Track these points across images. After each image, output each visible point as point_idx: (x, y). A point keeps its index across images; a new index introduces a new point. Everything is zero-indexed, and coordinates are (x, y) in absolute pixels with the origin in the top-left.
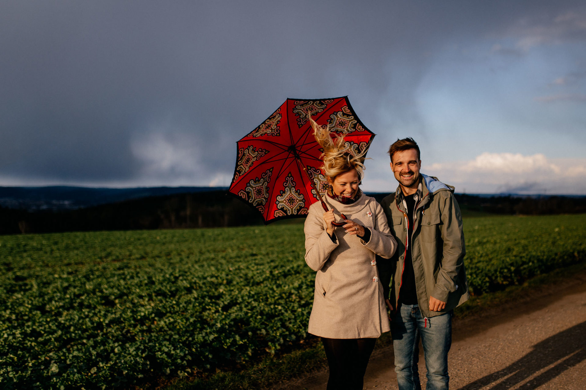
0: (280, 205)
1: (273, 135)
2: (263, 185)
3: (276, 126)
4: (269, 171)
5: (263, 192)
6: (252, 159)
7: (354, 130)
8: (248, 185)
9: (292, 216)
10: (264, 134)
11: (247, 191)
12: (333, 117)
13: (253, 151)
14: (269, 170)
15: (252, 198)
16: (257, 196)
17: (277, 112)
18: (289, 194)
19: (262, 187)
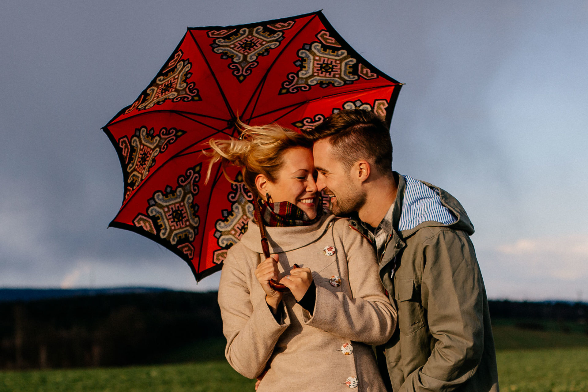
0: (224, 239)
1: (186, 100)
2: (183, 200)
3: (186, 82)
4: (192, 171)
5: (185, 215)
6: (150, 154)
8: (152, 202)
10: (163, 101)
11: (151, 215)
12: (304, 55)
13: (150, 138)
15: (166, 229)
16: (175, 224)
17: (176, 60)
18: (242, 217)
19: (182, 204)
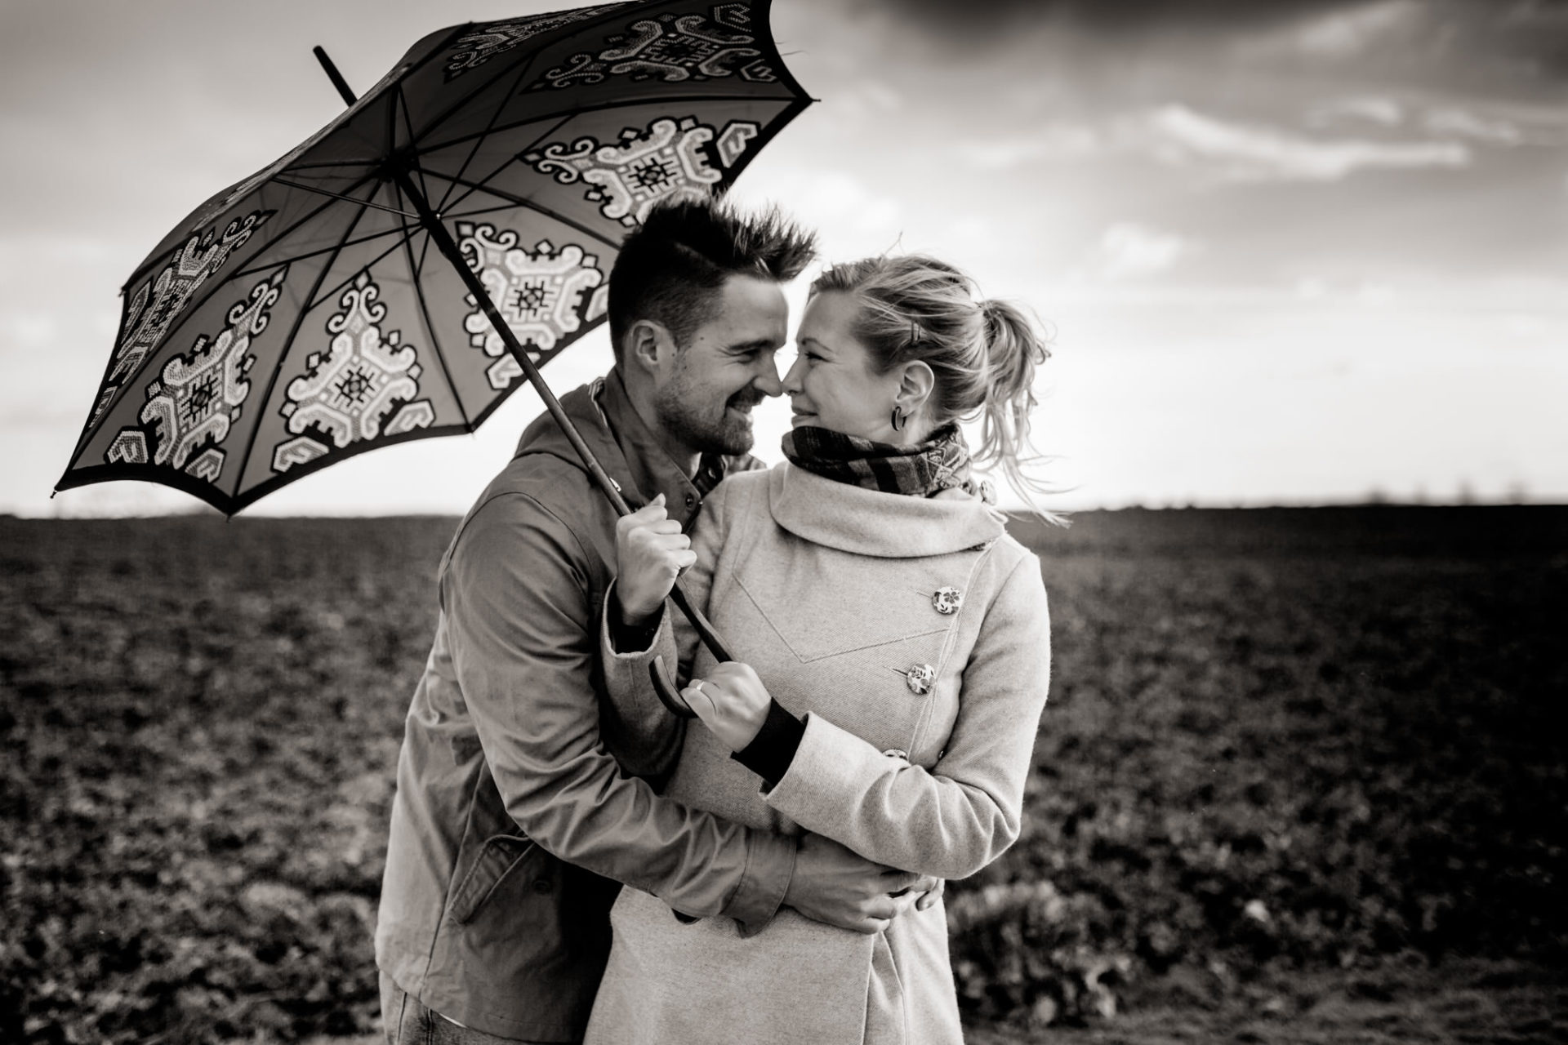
6: (627, 166)
7: (145, 419)
13: (606, 192)
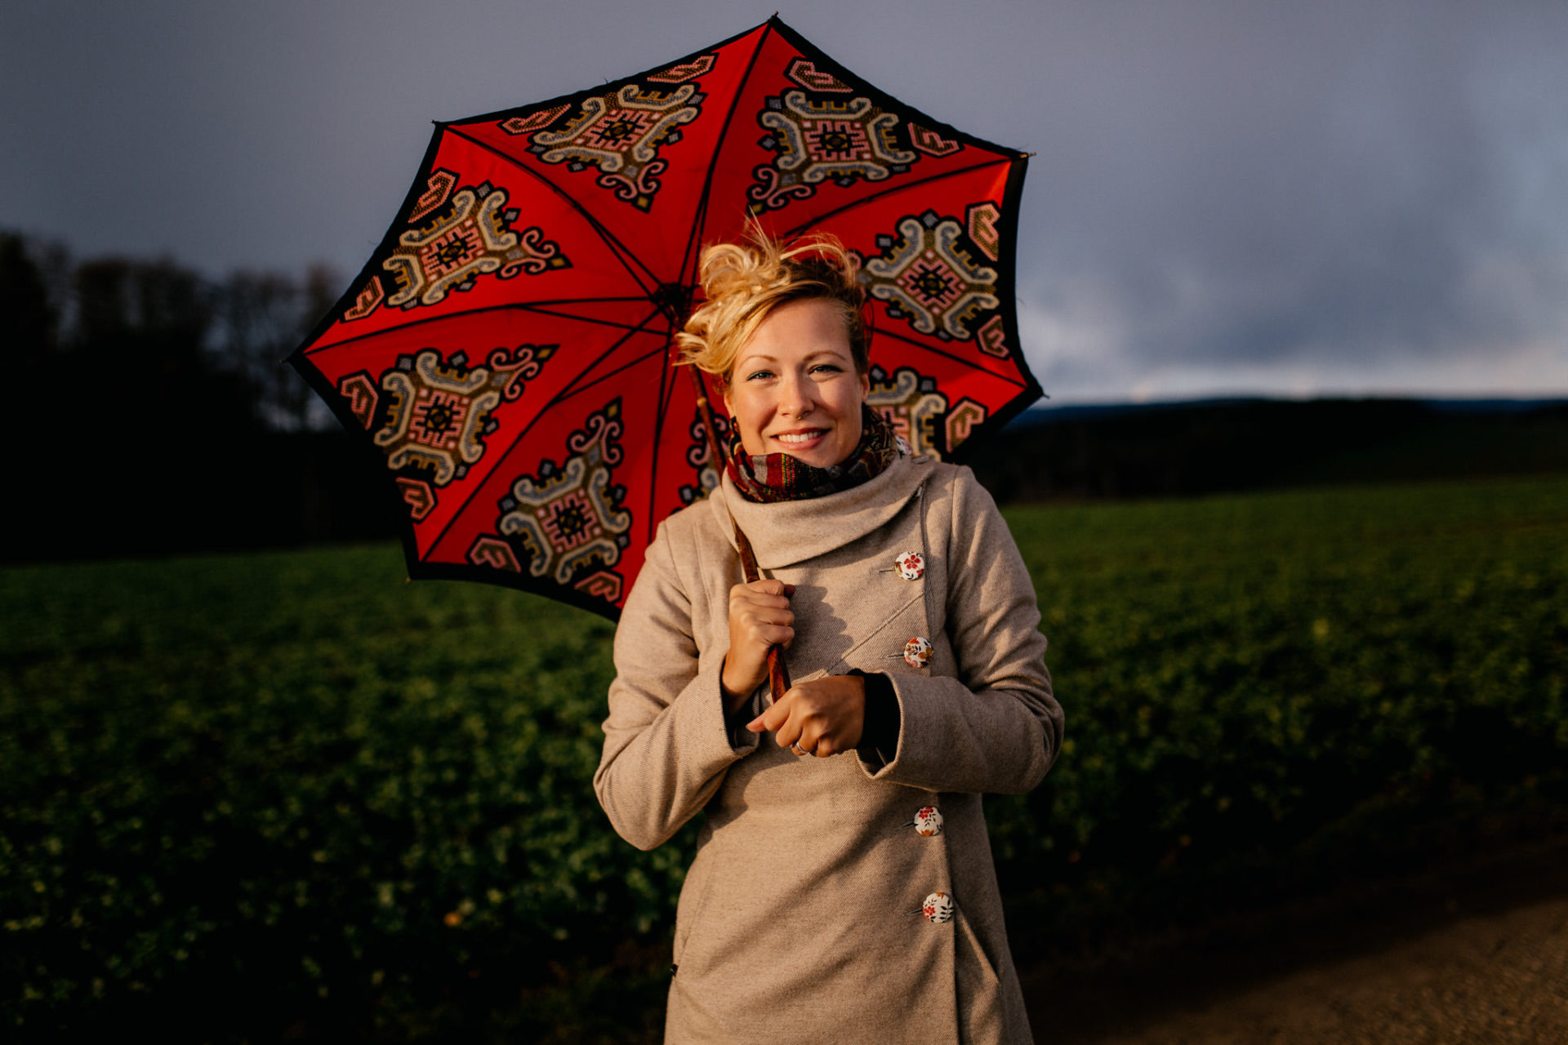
1: (622, 192)
2: (473, 396)
3: (656, 150)
4: (530, 353)
5: (458, 426)
6: (475, 257)
7: (967, 335)
8: (407, 364)
9: (546, 586)
10: (585, 165)
11: (386, 386)
12: (908, 233)
13: (499, 222)
14: (537, 350)
15: (396, 430)
16: (422, 430)
17: (691, 70)
18: (576, 491)
19: (465, 401)
